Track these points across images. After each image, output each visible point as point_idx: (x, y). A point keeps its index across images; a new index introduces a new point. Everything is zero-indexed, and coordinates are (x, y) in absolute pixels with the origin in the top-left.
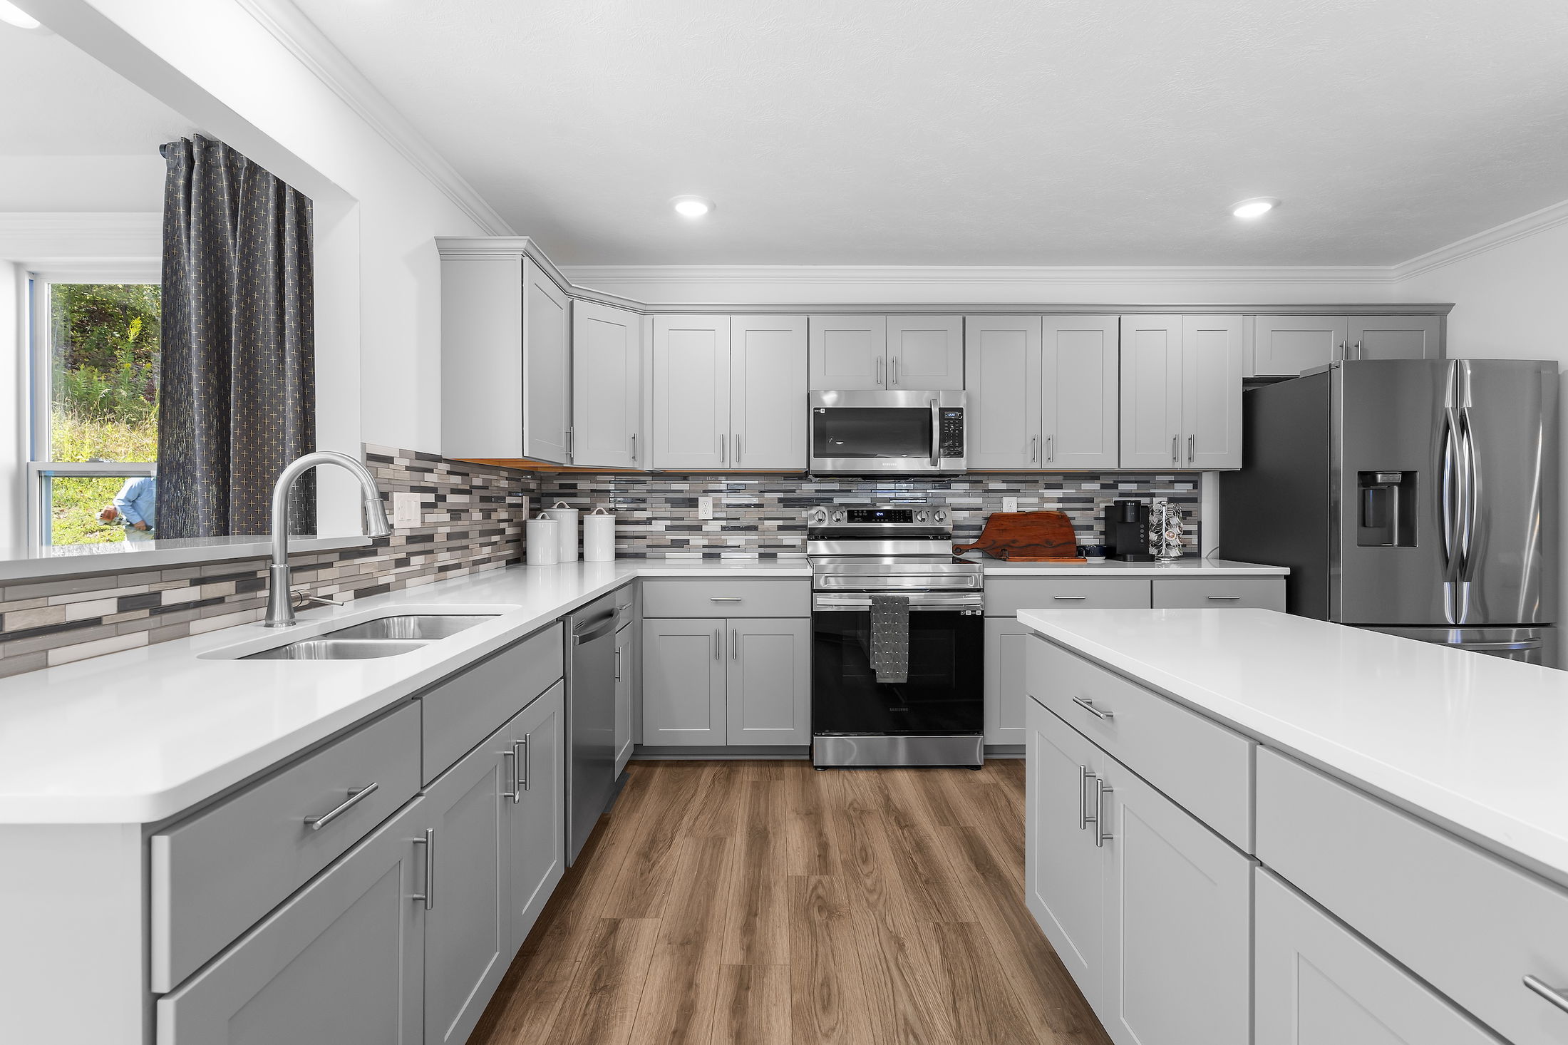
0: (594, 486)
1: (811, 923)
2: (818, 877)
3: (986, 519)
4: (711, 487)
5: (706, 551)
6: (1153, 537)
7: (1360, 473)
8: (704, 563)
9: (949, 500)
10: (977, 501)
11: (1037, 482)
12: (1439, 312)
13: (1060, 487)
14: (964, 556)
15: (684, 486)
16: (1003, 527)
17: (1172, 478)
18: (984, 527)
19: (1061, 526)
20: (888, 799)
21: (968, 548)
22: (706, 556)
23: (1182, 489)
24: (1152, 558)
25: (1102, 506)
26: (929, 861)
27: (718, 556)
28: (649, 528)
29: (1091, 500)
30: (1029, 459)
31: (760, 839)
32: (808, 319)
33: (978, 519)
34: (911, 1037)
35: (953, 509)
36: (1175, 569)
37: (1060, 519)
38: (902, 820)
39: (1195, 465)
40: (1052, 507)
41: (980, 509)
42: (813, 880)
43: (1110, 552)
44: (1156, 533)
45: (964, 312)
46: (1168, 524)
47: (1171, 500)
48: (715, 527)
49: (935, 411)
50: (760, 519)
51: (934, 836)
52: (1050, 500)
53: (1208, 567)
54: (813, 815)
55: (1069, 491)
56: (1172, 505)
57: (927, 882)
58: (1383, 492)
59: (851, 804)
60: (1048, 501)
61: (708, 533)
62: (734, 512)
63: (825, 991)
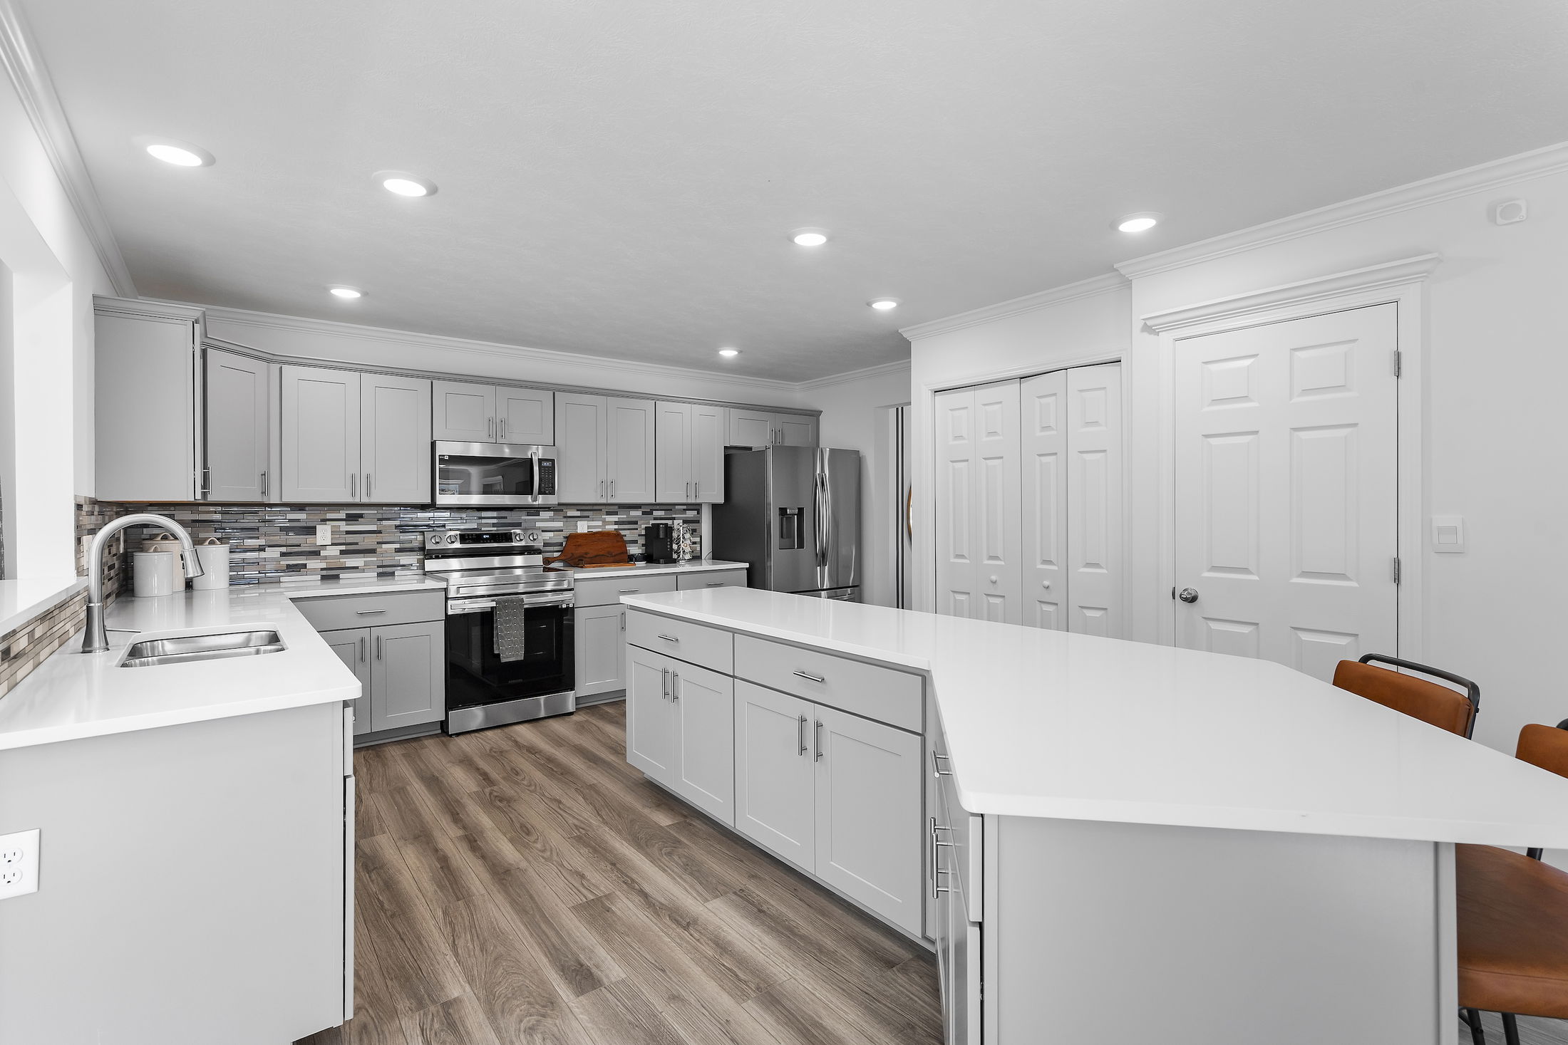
0: (196, 517)
1: (499, 808)
2: (489, 789)
3: (565, 537)
4: (329, 516)
5: (324, 573)
6: (675, 547)
7: (780, 508)
8: (322, 584)
9: (538, 524)
10: (559, 524)
11: (601, 510)
12: (815, 415)
13: (616, 513)
14: (553, 565)
15: (302, 516)
16: (579, 543)
17: (685, 507)
18: (564, 544)
19: (618, 541)
20: (516, 742)
21: (554, 560)
22: (324, 578)
23: (691, 514)
24: (675, 561)
25: (643, 526)
26: (559, 765)
27: (337, 577)
28: (263, 555)
29: (636, 523)
30: (599, 496)
31: (434, 782)
32: (432, 383)
33: (559, 538)
34: (581, 830)
35: (543, 531)
36: (688, 568)
37: (617, 536)
38: (532, 750)
39: (698, 501)
40: (611, 528)
41: (562, 531)
42: (487, 790)
43: (649, 558)
44: (677, 544)
45: (555, 389)
46: (684, 538)
47: (685, 522)
48: (335, 551)
49: (535, 459)
50: (378, 543)
51: (557, 753)
52: (610, 523)
53: (706, 565)
54: (466, 762)
55: (622, 517)
56: (685, 525)
57: (562, 774)
58: (790, 518)
59: (491, 750)
60: (607, 524)
61: (325, 558)
62: (351, 538)
63: (524, 829)
